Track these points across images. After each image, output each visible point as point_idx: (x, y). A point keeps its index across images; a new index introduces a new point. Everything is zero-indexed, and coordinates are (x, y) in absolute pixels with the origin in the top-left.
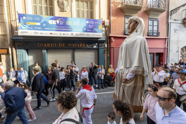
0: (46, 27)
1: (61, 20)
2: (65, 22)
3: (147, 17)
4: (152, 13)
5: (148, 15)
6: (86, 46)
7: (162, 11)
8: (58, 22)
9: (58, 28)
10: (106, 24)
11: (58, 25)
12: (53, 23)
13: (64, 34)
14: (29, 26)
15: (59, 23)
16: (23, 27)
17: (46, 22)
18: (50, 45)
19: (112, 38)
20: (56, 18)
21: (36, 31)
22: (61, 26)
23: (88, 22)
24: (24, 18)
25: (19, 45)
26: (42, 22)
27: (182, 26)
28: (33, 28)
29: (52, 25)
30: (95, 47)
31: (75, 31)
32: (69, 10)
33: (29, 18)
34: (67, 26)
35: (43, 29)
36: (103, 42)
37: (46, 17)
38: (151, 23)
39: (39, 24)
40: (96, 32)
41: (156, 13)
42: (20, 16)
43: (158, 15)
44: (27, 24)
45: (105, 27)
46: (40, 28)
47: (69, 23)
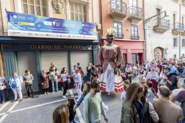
0: (41, 28)
1: (57, 22)
2: (62, 24)
3: (130, 23)
4: (133, 20)
5: (131, 22)
6: (81, 47)
7: (140, 20)
8: (54, 23)
9: (55, 30)
10: (98, 28)
11: (54, 26)
12: (49, 25)
13: (61, 36)
14: (21, 26)
15: (56, 24)
16: (14, 27)
17: (41, 23)
18: (45, 47)
19: (104, 41)
20: (51, 20)
21: (30, 32)
22: (58, 27)
23: (83, 25)
24: (15, 17)
25: (6, 48)
26: (36, 22)
27: (153, 32)
28: (27, 28)
29: (48, 26)
30: (90, 48)
31: (72, 33)
32: (63, 13)
33: (20, 17)
34: (64, 28)
35: (38, 30)
36: (96, 44)
37: (40, 18)
38: (133, 28)
39: (33, 24)
40: (91, 35)
41: (136, 21)
42: (9, 14)
43: (137, 22)
44: (19, 24)
45: (98, 30)
46: (35, 29)
47: (65, 25)
